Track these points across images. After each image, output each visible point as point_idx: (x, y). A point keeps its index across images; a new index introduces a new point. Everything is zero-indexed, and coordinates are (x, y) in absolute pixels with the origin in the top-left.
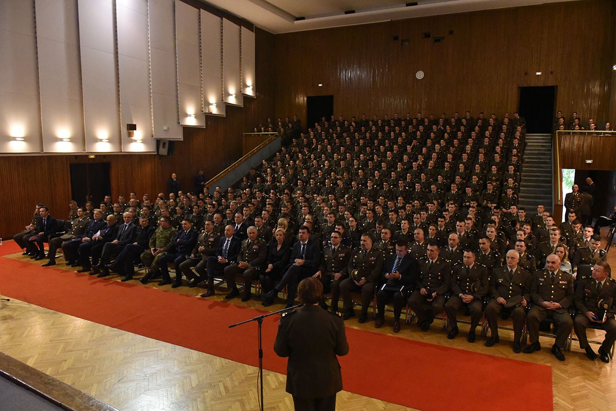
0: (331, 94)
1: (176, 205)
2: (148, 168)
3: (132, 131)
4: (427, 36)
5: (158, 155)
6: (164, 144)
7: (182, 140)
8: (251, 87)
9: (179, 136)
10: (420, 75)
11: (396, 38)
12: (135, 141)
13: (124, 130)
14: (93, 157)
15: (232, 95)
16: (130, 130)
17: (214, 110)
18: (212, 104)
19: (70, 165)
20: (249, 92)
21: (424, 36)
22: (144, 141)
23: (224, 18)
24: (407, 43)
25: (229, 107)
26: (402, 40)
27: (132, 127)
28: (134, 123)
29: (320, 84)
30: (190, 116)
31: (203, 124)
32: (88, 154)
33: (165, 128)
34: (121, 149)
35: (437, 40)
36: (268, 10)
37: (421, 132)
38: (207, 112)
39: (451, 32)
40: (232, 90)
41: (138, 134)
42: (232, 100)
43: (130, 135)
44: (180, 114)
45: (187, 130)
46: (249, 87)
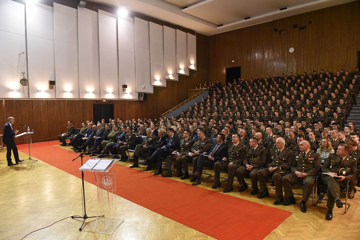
0: (239, 66)
1: (132, 123)
2: (134, 107)
3: (125, 88)
4: (295, 26)
5: (139, 101)
6: (142, 95)
7: (153, 93)
8: (193, 65)
9: (151, 91)
10: (292, 50)
11: (276, 30)
12: (127, 93)
13: (121, 88)
14: (105, 101)
15: (181, 69)
16: (124, 88)
17: (171, 77)
18: (170, 74)
19: (93, 105)
20: (193, 67)
21: (293, 26)
22: (131, 94)
23: (177, 29)
24: (283, 32)
25: (180, 76)
26: (280, 31)
27: (125, 86)
28: (126, 85)
29: (233, 60)
30: (157, 80)
31: (164, 85)
32: (102, 100)
33: (143, 87)
34: (119, 98)
35: (302, 28)
36: (200, 22)
37: (288, 84)
38: (167, 78)
39: (310, 23)
40: (182, 66)
41: (128, 90)
42: (182, 72)
43: (124, 90)
44: (152, 79)
45: (156, 88)
46: (192, 64)
